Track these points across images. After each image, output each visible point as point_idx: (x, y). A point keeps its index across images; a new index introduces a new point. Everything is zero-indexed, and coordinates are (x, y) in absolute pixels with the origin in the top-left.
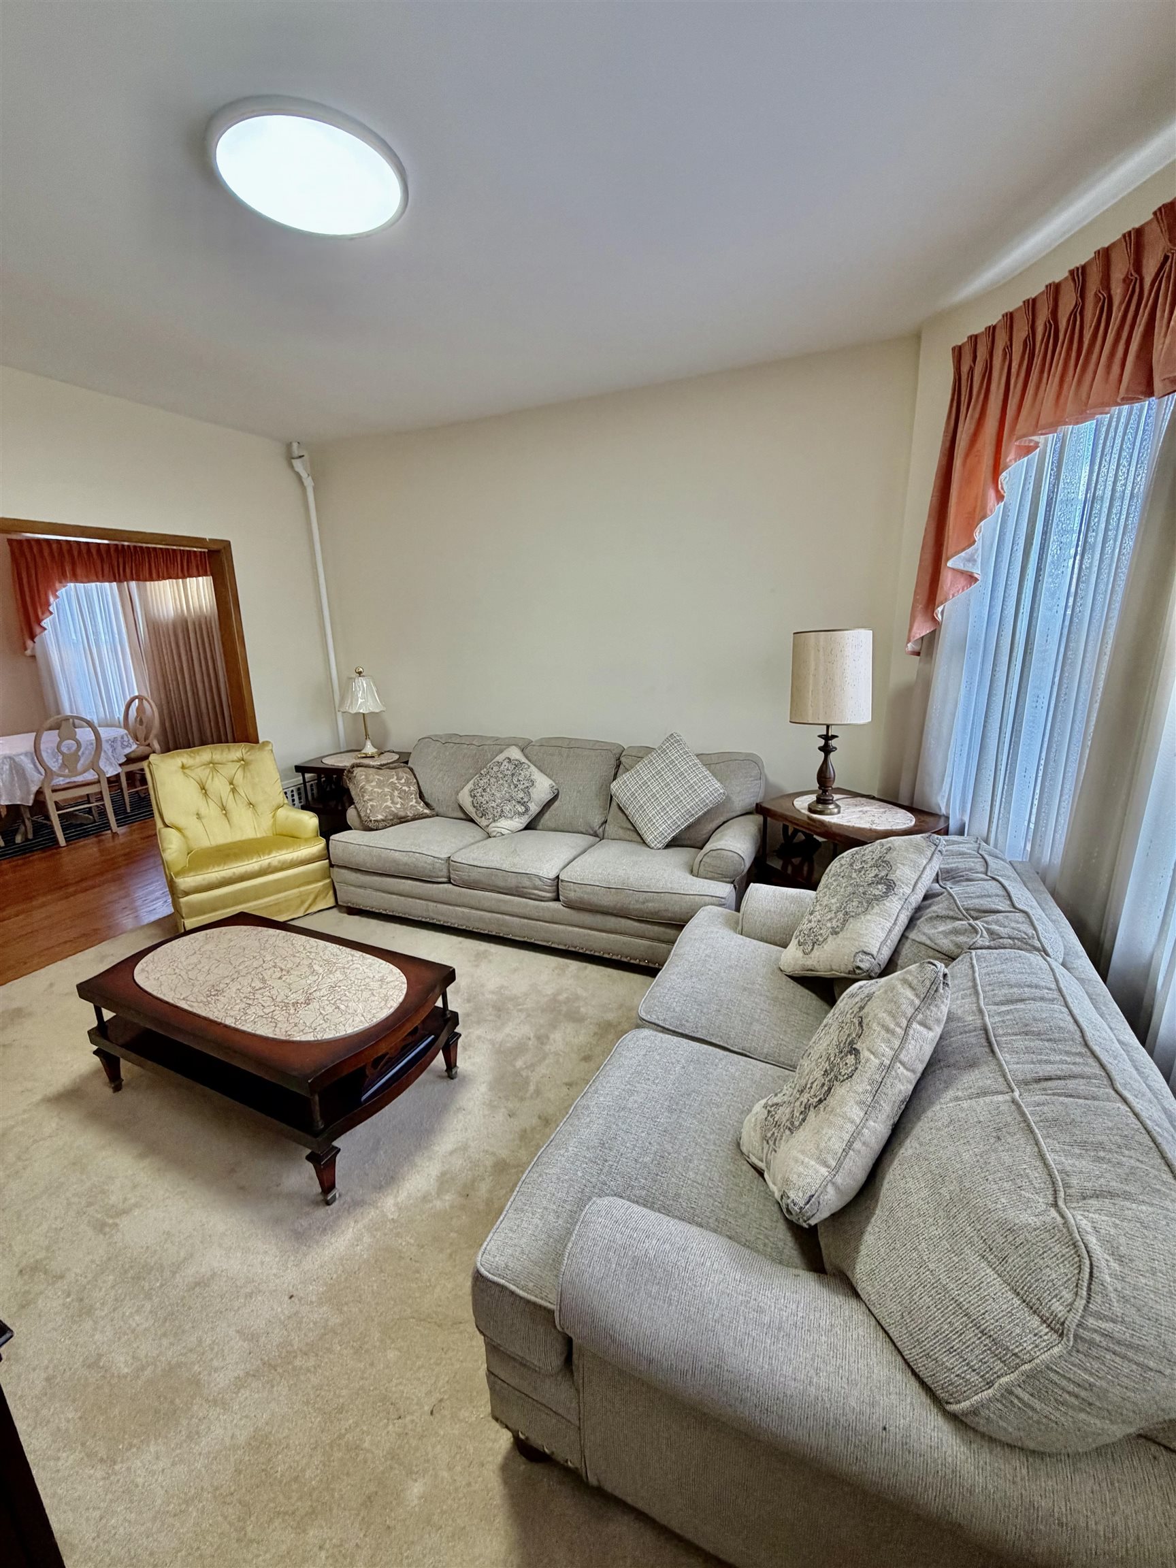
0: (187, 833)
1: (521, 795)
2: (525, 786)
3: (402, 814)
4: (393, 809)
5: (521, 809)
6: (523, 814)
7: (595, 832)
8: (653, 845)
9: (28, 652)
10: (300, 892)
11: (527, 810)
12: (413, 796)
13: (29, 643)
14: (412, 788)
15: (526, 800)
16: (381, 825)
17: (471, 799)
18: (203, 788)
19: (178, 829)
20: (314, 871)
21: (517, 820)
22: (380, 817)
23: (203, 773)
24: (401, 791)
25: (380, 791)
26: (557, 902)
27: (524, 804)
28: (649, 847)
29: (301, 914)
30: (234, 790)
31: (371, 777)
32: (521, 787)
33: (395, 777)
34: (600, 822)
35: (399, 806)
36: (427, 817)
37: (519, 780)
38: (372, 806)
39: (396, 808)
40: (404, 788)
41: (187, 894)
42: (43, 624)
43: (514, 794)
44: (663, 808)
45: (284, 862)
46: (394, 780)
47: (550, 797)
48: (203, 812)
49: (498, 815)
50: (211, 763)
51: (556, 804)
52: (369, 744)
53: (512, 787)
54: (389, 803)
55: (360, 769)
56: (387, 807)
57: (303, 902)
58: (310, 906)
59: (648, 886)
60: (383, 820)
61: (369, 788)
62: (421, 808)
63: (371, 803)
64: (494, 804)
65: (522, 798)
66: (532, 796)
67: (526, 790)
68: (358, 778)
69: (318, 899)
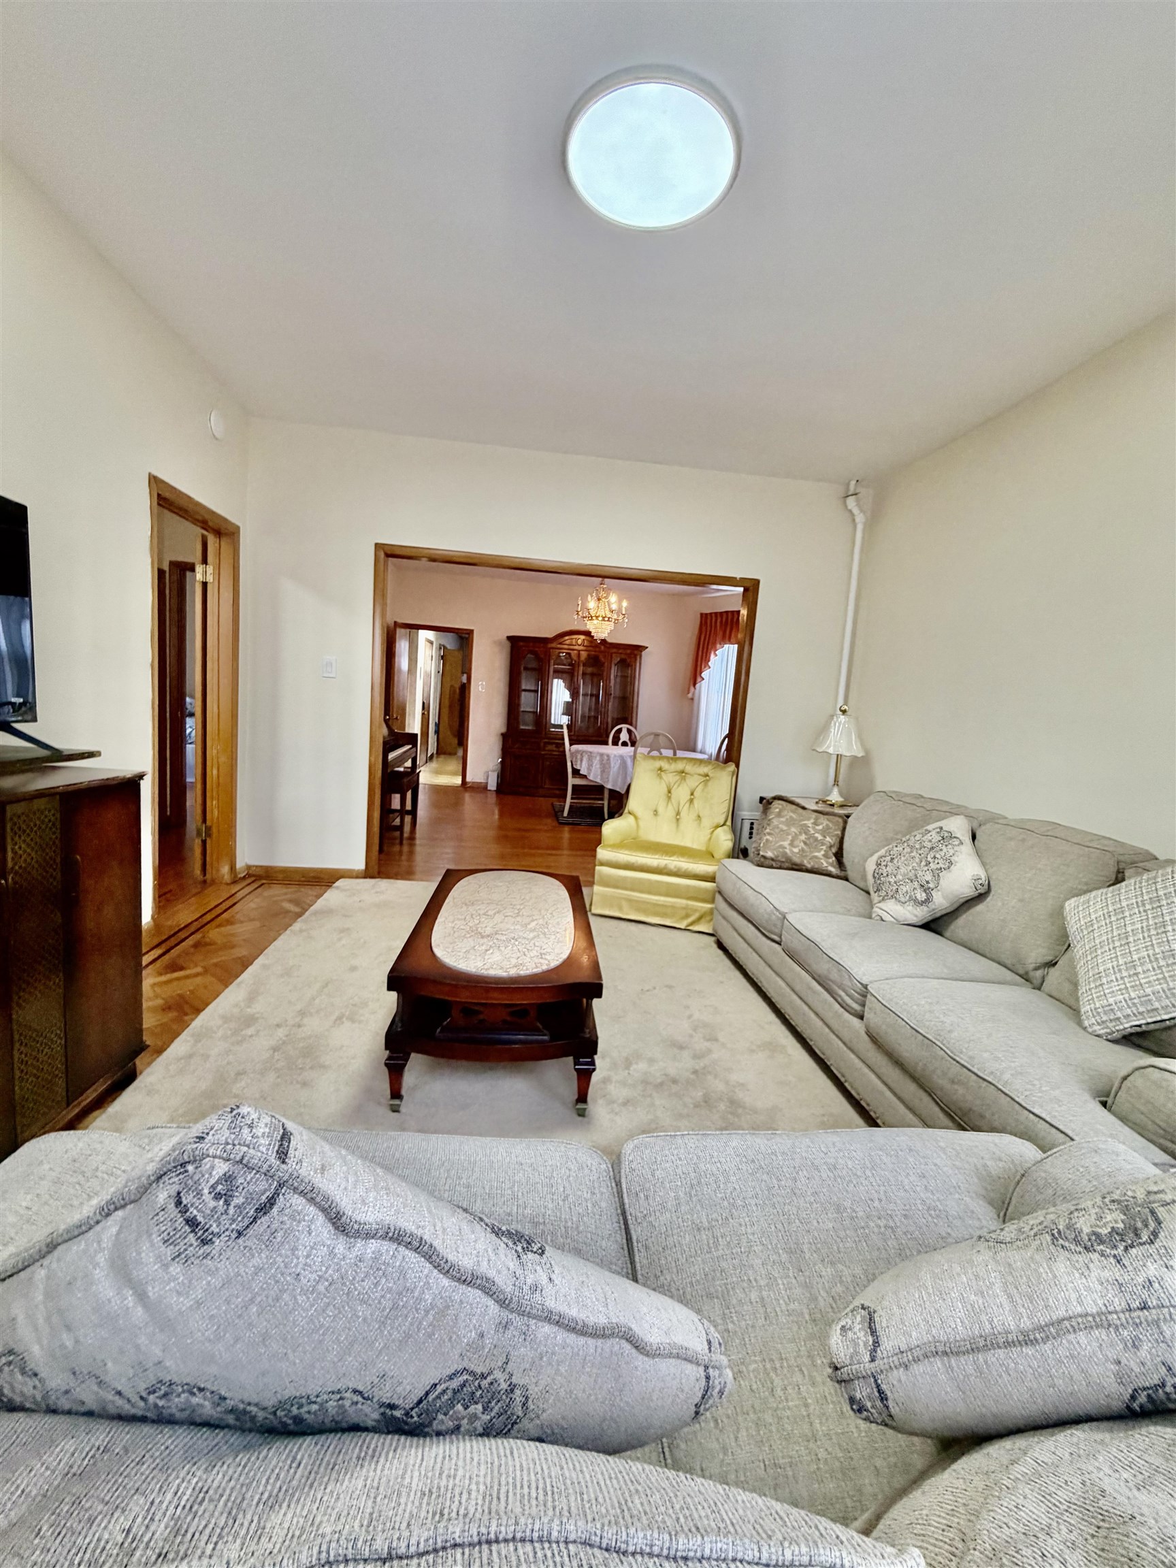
0: (641, 823)
1: (929, 877)
2: (938, 866)
3: (796, 860)
4: (788, 851)
5: (921, 896)
6: (922, 903)
7: (1027, 973)
8: (1086, 1023)
9: (690, 695)
10: (687, 905)
11: (927, 901)
12: (824, 847)
13: (692, 688)
14: (828, 839)
15: (931, 885)
16: (767, 862)
17: (875, 867)
18: (669, 792)
19: (636, 818)
20: (706, 890)
21: (910, 908)
22: (769, 854)
23: (670, 778)
24: (811, 837)
25: (785, 828)
26: (860, 1021)
27: (927, 890)
28: (1080, 1023)
29: (683, 927)
30: (691, 801)
31: (786, 812)
32: (933, 866)
33: (812, 821)
34: (1041, 960)
35: (796, 850)
36: (829, 875)
37: (935, 857)
38: (767, 840)
39: (791, 851)
40: (816, 835)
41: (602, 864)
42: (703, 675)
43: (920, 873)
44: (1131, 965)
45: (679, 869)
46: (809, 823)
47: (969, 892)
48: (661, 810)
49: (890, 894)
50: (683, 772)
51: (980, 907)
52: (836, 791)
53: (923, 863)
54: (786, 844)
55: (780, 802)
56: (781, 846)
57: (687, 916)
58: (692, 924)
59: (971, 1058)
60: (772, 859)
61: (775, 822)
62: (829, 865)
63: (768, 837)
64: (892, 880)
65: (928, 882)
66: (941, 882)
67: (937, 874)
68: (772, 810)
69: (703, 920)
